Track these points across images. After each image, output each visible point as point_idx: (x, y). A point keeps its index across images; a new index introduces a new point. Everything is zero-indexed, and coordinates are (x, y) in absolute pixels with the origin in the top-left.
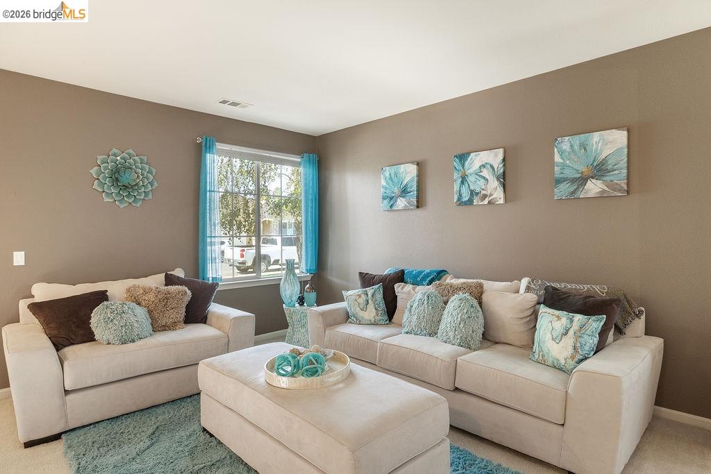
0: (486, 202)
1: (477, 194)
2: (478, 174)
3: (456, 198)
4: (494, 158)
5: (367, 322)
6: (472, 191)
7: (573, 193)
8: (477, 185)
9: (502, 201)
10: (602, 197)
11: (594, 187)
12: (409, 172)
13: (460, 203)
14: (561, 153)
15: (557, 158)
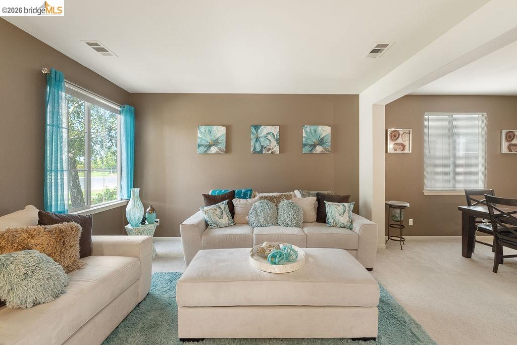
0: (270, 152)
1: (265, 148)
2: (266, 137)
3: (252, 149)
4: (275, 130)
5: (224, 226)
6: (262, 146)
7: (311, 150)
8: (265, 143)
9: (278, 153)
10: (322, 153)
11: (319, 149)
12: (220, 132)
13: (255, 152)
14: (306, 132)
15: (304, 135)
